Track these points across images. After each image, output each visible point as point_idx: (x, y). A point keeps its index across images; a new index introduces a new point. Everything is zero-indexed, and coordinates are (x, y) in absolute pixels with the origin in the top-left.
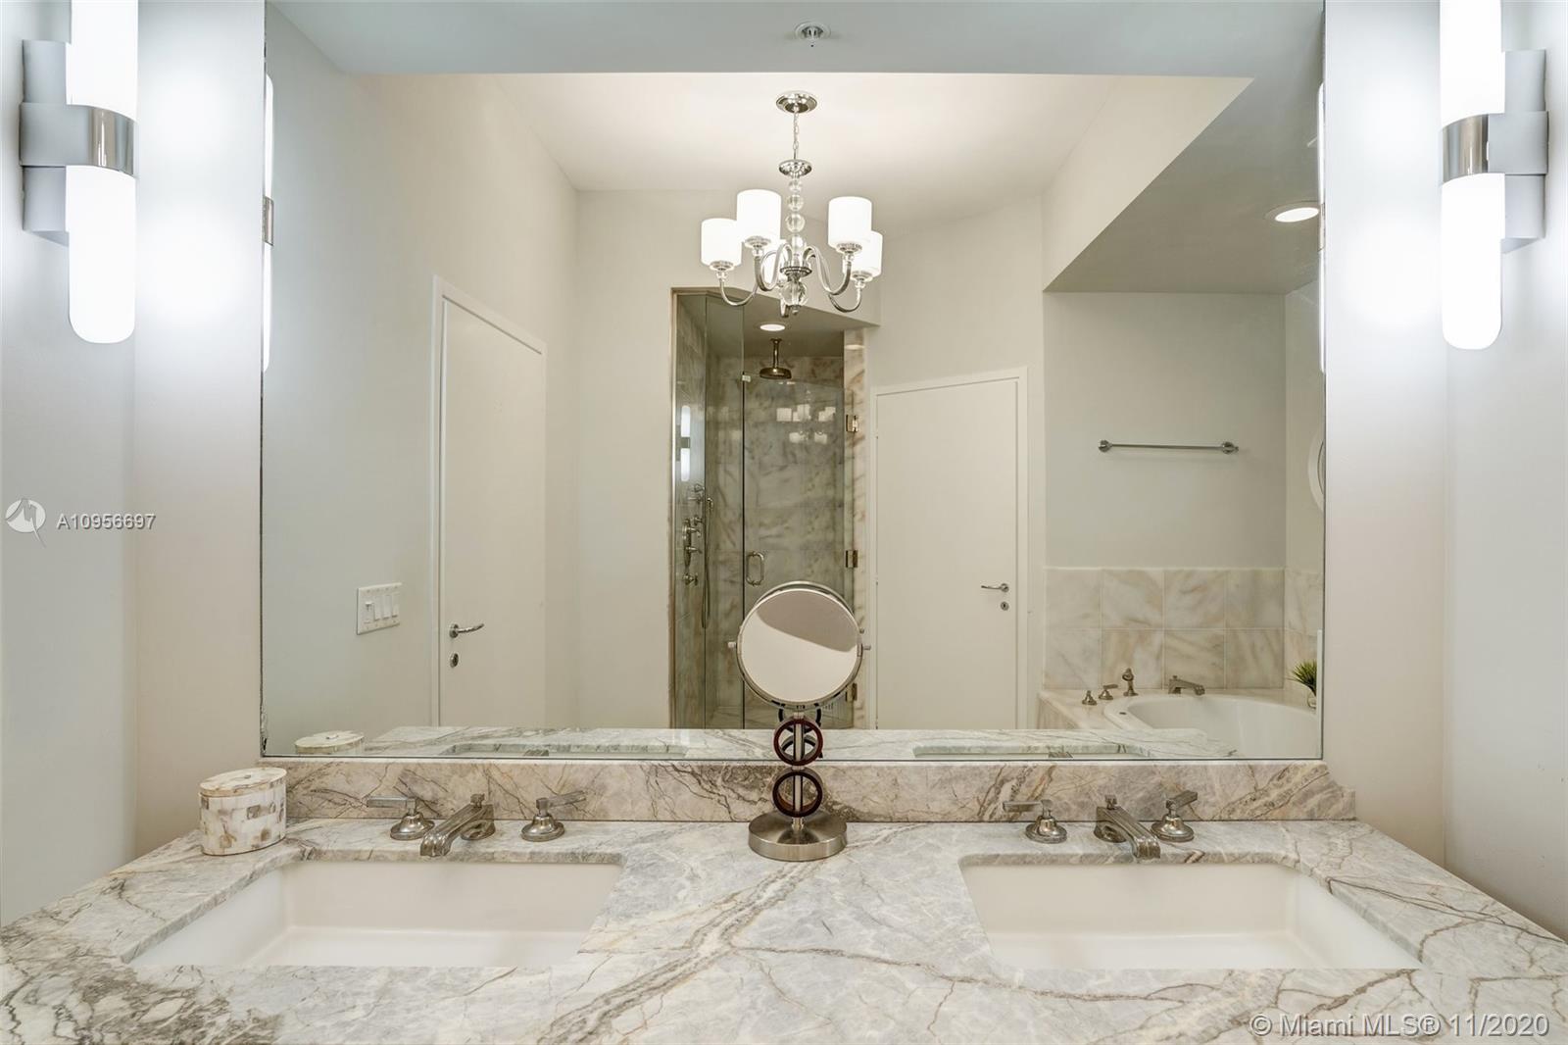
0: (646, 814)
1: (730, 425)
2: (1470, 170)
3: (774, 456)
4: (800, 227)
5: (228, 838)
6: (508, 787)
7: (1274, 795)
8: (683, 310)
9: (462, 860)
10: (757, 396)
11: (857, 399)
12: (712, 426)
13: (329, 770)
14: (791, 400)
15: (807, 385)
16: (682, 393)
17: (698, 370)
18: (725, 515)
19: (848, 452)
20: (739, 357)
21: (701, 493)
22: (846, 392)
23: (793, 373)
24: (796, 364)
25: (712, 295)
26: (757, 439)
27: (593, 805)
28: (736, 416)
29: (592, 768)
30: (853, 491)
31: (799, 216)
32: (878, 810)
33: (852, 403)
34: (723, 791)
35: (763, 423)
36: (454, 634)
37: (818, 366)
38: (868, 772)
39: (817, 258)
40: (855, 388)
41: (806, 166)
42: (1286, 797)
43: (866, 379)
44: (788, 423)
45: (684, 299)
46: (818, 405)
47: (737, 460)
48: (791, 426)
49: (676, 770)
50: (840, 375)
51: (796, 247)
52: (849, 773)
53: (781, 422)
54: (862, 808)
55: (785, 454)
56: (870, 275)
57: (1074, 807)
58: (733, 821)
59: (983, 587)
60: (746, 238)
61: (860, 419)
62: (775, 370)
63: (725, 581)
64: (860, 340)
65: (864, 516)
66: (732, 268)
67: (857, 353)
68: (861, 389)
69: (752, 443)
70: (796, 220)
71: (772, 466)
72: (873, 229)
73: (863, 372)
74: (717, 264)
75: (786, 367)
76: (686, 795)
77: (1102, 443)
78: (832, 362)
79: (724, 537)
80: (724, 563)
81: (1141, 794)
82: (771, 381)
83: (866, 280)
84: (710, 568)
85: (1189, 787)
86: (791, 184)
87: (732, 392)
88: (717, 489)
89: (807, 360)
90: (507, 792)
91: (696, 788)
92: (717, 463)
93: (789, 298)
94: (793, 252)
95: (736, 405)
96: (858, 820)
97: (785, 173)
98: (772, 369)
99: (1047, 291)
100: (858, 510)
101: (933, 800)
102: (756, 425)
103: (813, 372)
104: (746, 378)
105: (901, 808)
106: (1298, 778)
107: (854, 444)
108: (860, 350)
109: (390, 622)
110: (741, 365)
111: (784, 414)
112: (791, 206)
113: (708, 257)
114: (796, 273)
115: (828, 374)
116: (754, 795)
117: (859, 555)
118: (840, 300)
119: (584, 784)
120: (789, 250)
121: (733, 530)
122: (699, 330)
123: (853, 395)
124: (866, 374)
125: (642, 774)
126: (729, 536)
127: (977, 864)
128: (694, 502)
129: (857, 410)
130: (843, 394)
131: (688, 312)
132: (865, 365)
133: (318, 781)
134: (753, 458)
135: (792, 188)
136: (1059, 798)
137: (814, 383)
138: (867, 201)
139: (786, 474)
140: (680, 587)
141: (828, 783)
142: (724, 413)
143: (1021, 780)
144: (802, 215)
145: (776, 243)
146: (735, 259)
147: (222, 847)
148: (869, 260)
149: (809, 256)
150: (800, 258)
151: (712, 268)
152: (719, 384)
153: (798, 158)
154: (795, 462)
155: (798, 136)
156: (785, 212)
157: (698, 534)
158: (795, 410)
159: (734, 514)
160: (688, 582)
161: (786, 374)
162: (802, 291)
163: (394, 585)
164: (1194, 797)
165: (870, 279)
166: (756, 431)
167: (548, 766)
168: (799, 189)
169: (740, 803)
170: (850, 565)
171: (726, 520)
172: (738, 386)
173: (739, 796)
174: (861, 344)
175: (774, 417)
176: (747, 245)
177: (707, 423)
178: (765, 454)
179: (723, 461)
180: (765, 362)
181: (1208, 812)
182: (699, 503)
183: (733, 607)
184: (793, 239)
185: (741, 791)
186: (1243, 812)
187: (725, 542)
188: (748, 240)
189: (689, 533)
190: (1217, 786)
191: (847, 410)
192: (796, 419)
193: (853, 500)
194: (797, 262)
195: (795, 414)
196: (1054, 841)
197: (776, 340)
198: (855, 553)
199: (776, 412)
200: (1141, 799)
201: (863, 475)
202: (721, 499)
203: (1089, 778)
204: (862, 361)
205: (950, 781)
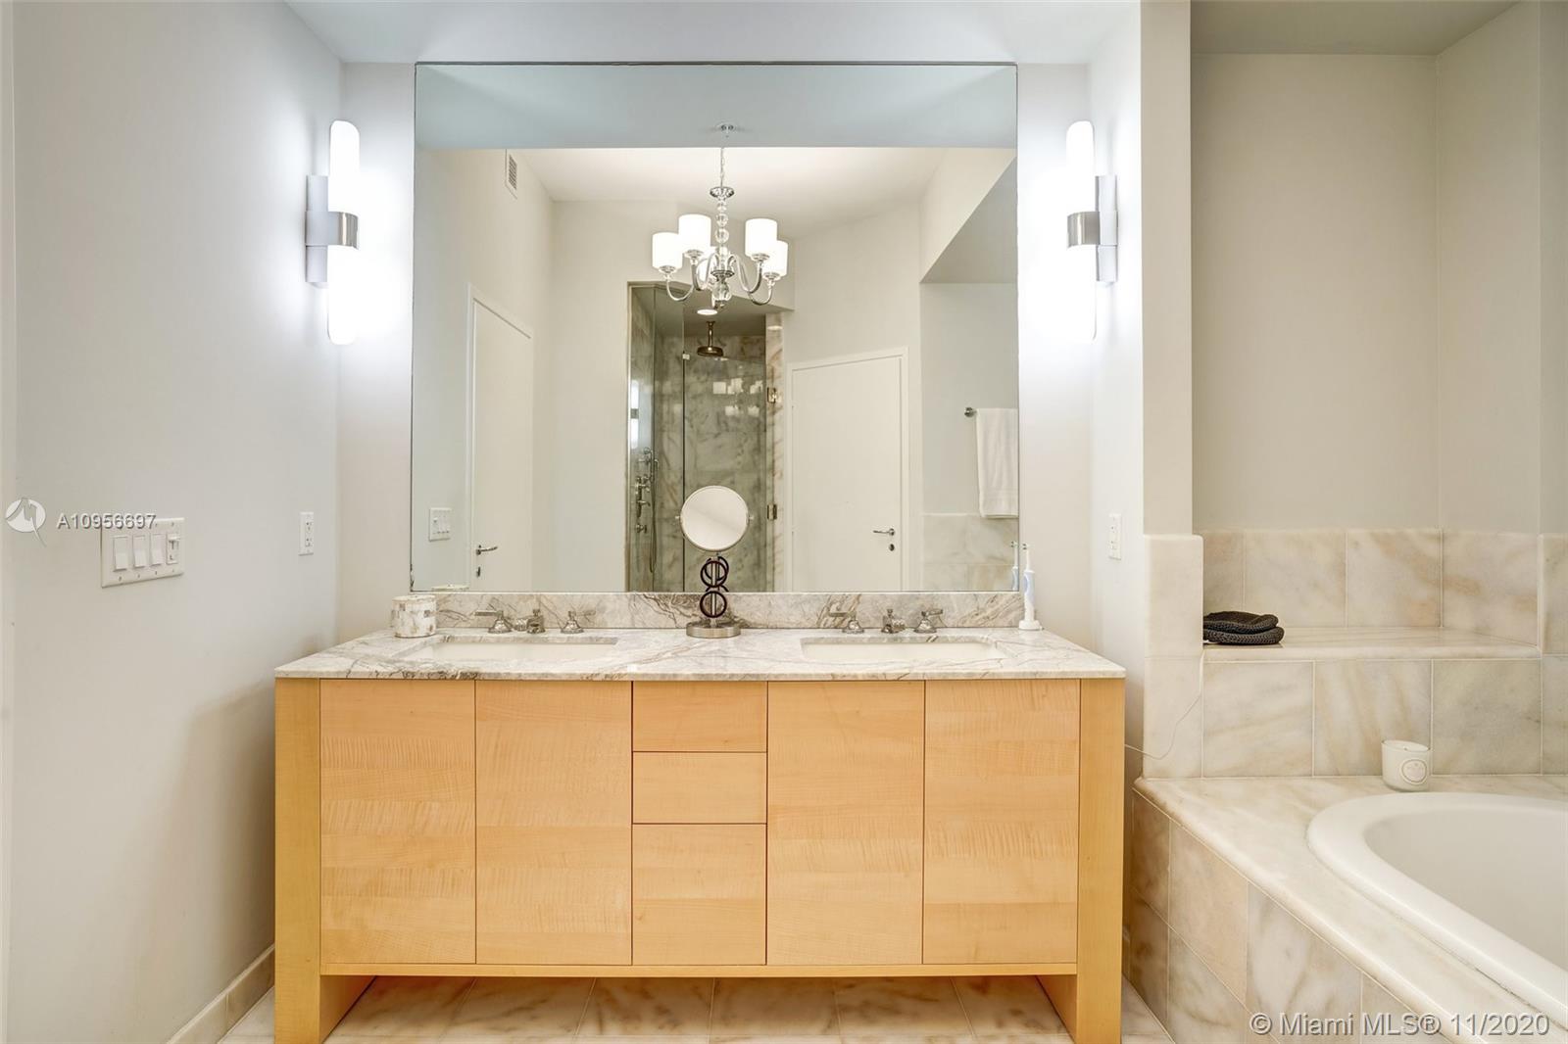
0: (629, 625)
1: (673, 396)
2: (1080, 241)
3: (710, 425)
4: (726, 238)
5: (415, 628)
6: (551, 608)
7: (989, 612)
8: (635, 298)
9: (531, 642)
10: (696, 371)
11: (776, 374)
12: (658, 398)
13: (450, 599)
14: (724, 375)
15: (737, 362)
16: (635, 367)
17: (647, 349)
18: (669, 477)
19: (769, 420)
20: (679, 336)
21: (649, 455)
22: (768, 368)
23: (725, 351)
24: (728, 342)
25: (659, 287)
26: (696, 410)
27: (598, 619)
28: (678, 389)
29: (598, 596)
30: (773, 453)
31: (724, 231)
32: (760, 621)
33: (773, 377)
34: (671, 610)
35: (701, 395)
36: (479, 552)
37: (745, 344)
38: (754, 598)
39: (738, 262)
40: (775, 364)
41: (730, 191)
42: (995, 615)
43: (783, 356)
44: (722, 395)
45: (637, 291)
46: (748, 381)
47: (679, 429)
48: (726, 398)
49: (646, 597)
50: (764, 354)
51: (723, 256)
52: (744, 598)
53: (717, 395)
54: (749, 619)
55: (719, 423)
56: (778, 275)
57: (872, 619)
58: (677, 628)
59: (875, 532)
60: (687, 250)
61: (778, 391)
62: (710, 349)
63: (668, 536)
64: (779, 322)
65: (782, 475)
66: (675, 271)
67: (776, 335)
68: (780, 365)
69: (691, 413)
70: (723, 233)
71: (708, 433)
72: (778, 239)
73: (781, 350)
74: (664, 268)
75: (719, 346)
76: (651, 613)
77: (968, 409)
78: (758, 341)
79: (667, 496)
80: (667, 520)
81: (911, 612)
82: (707, 358)
83: (776, 279)
84: (657, 524)
85: (939, 607)
86: (719, 205)
87: (674, 367)
88: (662, 453)
89: (737, 339)
90: (550, 611)
91: (656, 608)
92: (662, 430)
93: (717, 295)
94: (720, 259)
95: (678, 379)
96: (748, 627)
97: (714, 195)
98: (707, 348)
99: (924, 281)
100: (777, 470)
101: (791, 615)
102: (695, 397)
103: (742, 349)
104: (686, 357)
105: (773, 620)
106: (1002, 602)
107: (774, 413)
108: (779, 331)
109: (445, 536)
110: (681, 345)
111: (720, 387)
112: (719, 223)
113: (657, 263)
114: (723, 276)
115: (756, 352)
116: (689, 612)
117: (778, 508)
118: (757, 297)
119: (594, 606)
120: (717, 258)
121: (675, 491)
122: (647, 313)
123: (773, 370)
124: (783, 353)
125: (626, 600)
126: (671, 495)
127: (810, 643)
128: (643, 464)
129: (777, 384)
130: (765, 369)
131: (639, 299)
132: (783, 344)
133: (443, 605)
134: (692, 427)
135: (720, 208)
136: (864, 614)
137: (742, 360)
138: (772, 221)
139: (719, 441)
140: (633, 534)
141: (731, 604)
142: (668, 387)
143: (842, 602)
144: (727, 229)
145: (708, 251)
146: (678, 265)
147: (412, 633)
148: (777, 262)
149: (732, 261)
150: (726, 264)
151: (660, 271)
152: (663, 361)
153: (724, 185)
154: (727, 430)
155: (724, 167)
156: (714, 228)
157: (648, 490)
158: (729, 384)
159: (676, 476)
160: (639, 530)
161: (719, 352)
162: (727, 289)
163: (447, 509)
164: (942, 612)
165: (778, 278)
166: (694, 402)
167: (573, 596)
168: (725, 209)
169: (682, 617)
170: (771, 517)
171: (670, 483)
172: (679, 362)
173: (681, 613)
174: (780, 325)
175: (710, 391)
176: (687, 256)
177: (654, 396)
178: (703, 423)
179: (666, 429)
180: (701, 340)
181: (949, 622)
182: (647, 464)
183: (675, 559)
184: (721, 248)
185: (682, 610)
186: (971, 622)
187: (668, 501)
188: (689, 252)
189: (640, 489)
190: (955, 606)
191: (769, 384)
192: (730, 392)
193: (773, 461)
194: (723, 267)
195: (729, 388)
196: (857, 632)
197: (710, 323)
198: (775, 506)
199: (712, 386)
200: (912, 615)
201: (781, 440)
202: (664, 461)
203: (881, 602)
204: (780, 341)
205: (800, 604)
